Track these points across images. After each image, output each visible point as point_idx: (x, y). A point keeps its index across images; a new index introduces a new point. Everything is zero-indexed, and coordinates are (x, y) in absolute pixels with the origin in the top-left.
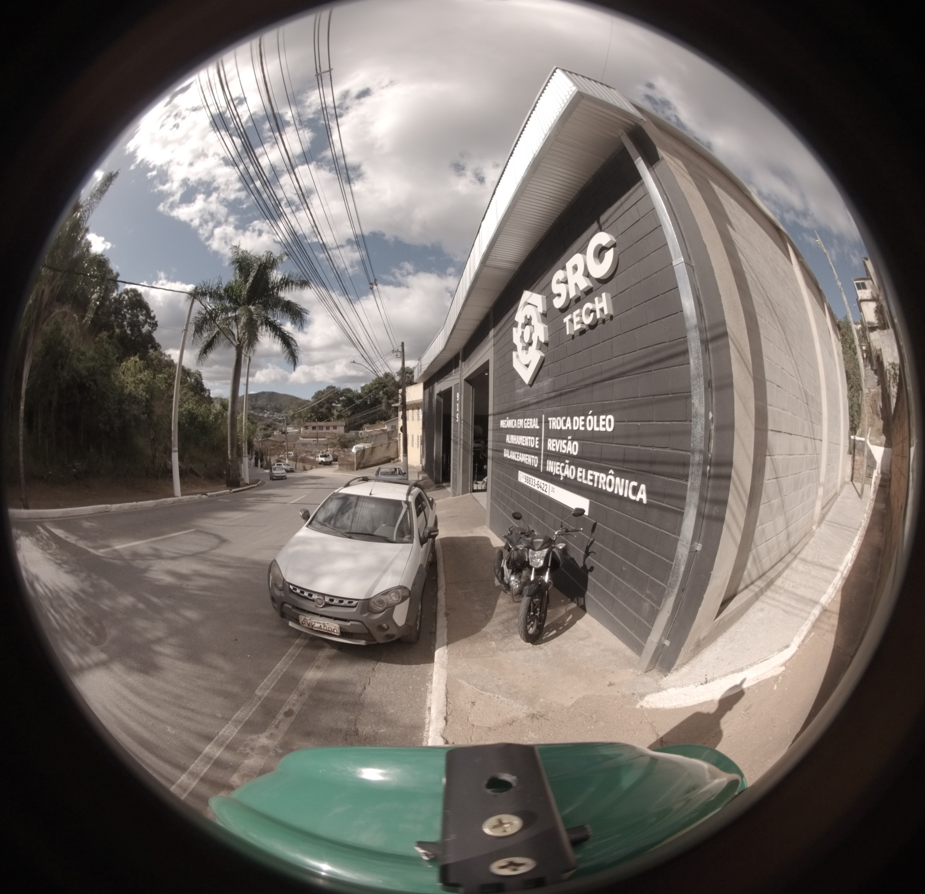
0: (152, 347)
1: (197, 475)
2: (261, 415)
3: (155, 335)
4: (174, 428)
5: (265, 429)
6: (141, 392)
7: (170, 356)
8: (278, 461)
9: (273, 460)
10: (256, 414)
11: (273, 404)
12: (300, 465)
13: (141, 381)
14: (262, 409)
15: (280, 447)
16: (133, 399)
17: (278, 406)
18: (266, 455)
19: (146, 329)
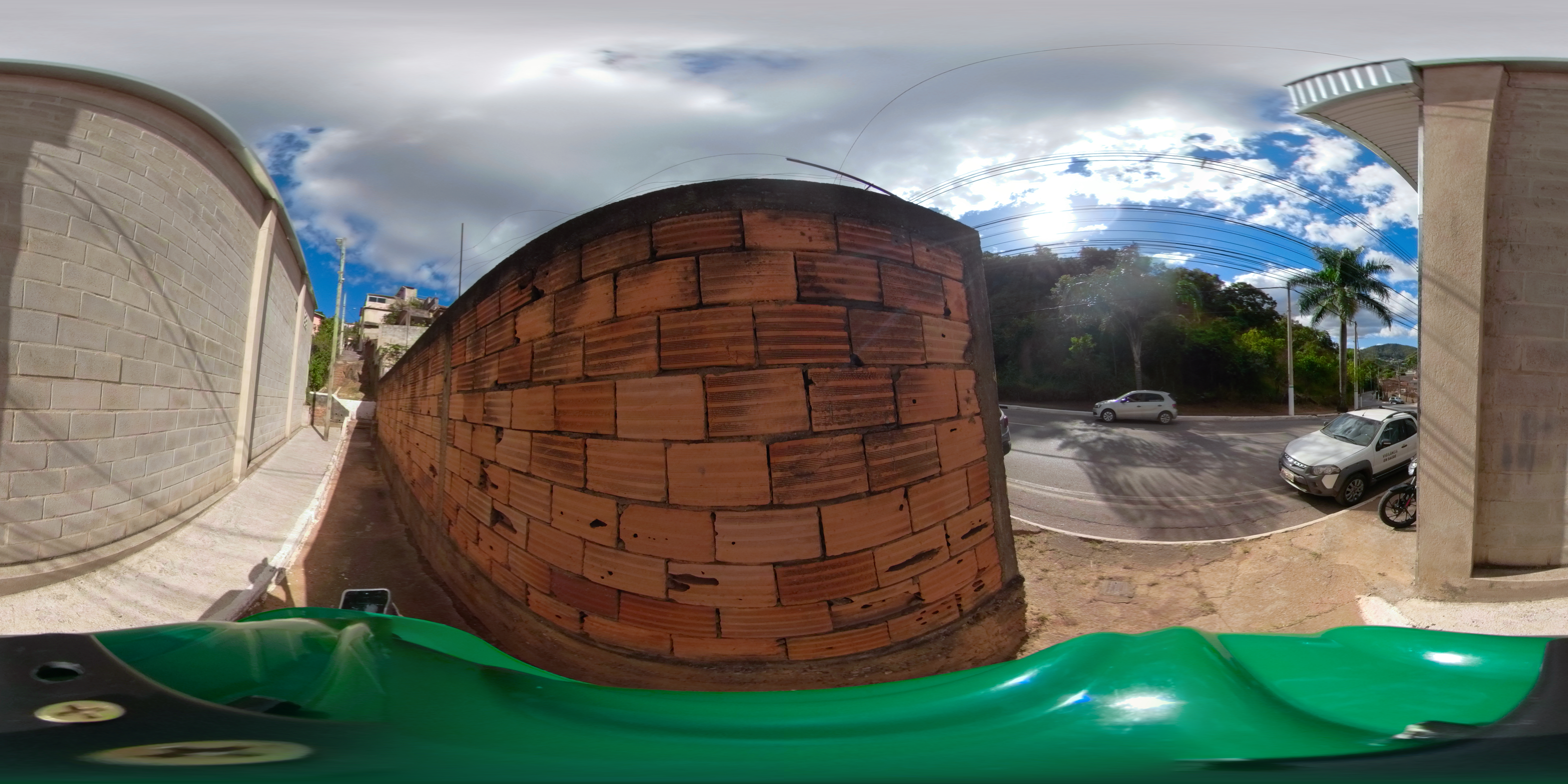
0: (1276, 318)
1: (1314, 403)
2: (1387, 361)
3: (1276, 309)
4: (1290, 372)
5: (1389, 372)
6: (1262, 350)
7: (1298, 322)
8: (1393, 395)
9: (1390, 394)
10: (1383, 360)
11: (1397, 353)
12: (1409, 399)
13: (1263, 344)
14: (1388, 357)
15: (1396, 385)
16: (1256, 356)
17: (1401, 354)
18: (1384, 391)
19: (1266, 306)
